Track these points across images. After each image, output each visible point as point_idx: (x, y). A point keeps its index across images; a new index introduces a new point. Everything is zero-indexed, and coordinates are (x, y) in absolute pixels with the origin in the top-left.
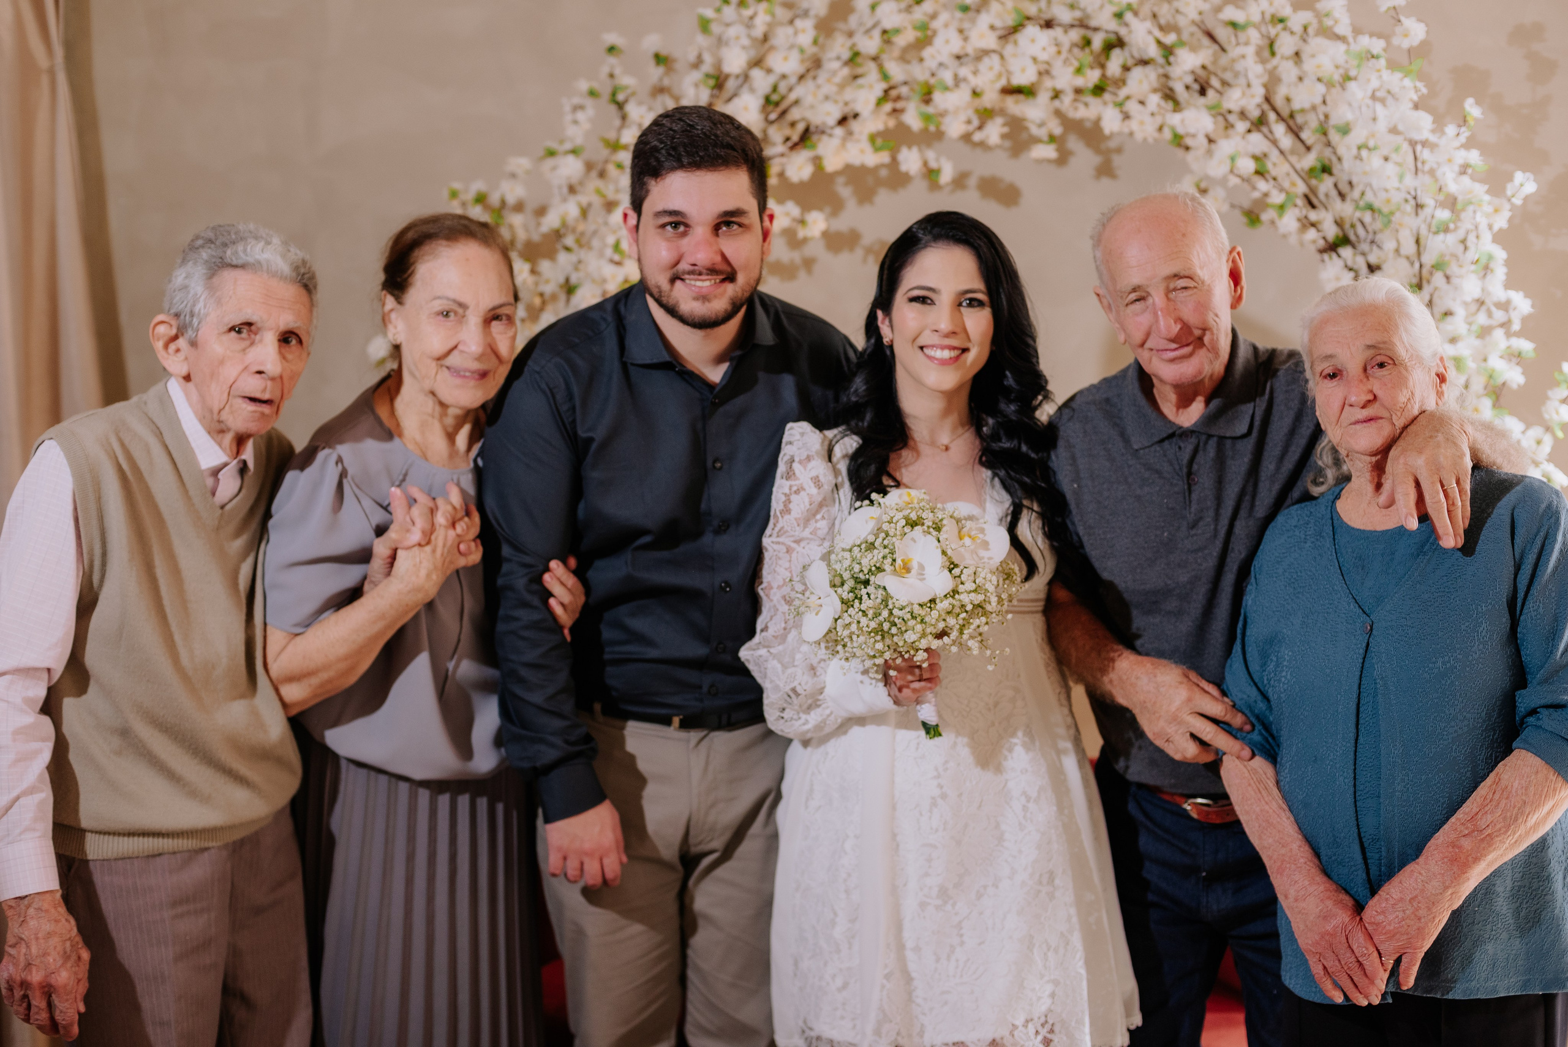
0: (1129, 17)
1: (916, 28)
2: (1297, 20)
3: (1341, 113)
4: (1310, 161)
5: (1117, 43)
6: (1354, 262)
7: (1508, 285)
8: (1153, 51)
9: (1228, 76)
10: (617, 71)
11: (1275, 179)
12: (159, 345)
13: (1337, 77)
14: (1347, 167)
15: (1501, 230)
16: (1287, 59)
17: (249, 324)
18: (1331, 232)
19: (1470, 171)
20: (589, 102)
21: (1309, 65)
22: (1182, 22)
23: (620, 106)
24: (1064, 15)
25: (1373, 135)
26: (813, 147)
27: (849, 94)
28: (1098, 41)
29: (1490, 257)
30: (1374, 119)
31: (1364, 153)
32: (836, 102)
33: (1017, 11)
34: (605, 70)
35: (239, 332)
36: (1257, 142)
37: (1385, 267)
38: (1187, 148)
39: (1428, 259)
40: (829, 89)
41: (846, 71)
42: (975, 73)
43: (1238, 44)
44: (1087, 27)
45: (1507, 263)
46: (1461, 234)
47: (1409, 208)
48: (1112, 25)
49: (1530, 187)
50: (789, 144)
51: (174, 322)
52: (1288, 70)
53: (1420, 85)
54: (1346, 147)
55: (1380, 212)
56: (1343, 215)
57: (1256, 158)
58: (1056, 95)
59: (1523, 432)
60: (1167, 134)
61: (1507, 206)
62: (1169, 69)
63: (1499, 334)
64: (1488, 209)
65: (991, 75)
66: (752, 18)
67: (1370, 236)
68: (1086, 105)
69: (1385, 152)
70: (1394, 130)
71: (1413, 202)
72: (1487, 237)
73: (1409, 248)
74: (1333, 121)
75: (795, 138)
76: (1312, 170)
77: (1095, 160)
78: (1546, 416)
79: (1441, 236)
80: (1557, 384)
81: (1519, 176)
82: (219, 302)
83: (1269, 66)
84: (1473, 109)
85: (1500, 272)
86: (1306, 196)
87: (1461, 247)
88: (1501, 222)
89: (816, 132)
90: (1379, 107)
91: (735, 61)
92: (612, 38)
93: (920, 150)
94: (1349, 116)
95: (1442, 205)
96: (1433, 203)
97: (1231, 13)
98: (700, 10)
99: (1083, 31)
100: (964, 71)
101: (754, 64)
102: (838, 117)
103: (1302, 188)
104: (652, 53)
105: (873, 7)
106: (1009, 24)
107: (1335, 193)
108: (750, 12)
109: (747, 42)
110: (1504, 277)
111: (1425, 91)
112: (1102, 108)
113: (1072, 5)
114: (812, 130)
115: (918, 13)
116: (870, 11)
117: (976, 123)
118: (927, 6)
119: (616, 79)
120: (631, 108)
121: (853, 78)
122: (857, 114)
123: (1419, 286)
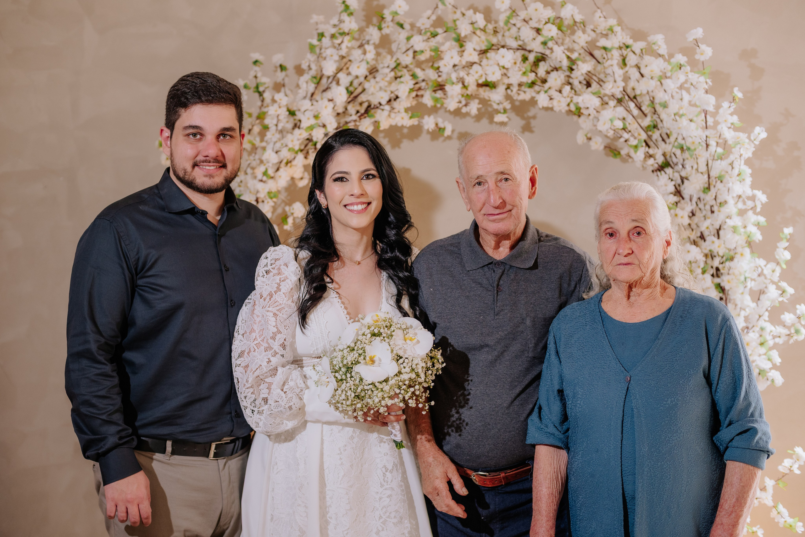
0: (550, 44)
1: (431, 50)
2: (638, 46)
3: (660, 96)
4: (647, 122)
5: (542, 58)
6: (673, 176)
7: (753, 186)
8: (564, 63)
9: (602, 76)
10: (259, 75)
11: (631, 132)
14: (667, 126)
15: (749, 158)
16: (633, 67)
18: (660, 160)
19: (733, 126)
21: (645, 71)
22: (577, 47)
23: (261, 94)
24: (512, 43)
25: (681, 108)
26: (372, 116)
27: (393, 87)
28: (531, 57)
29: (744, 172)
30: (681, 99)
32: (386, 91)
33: (488, 41)
34: (252, 74)
36: (621, 111)
37: (690, 178)
38: (581, 116)
39: (713, 174)
40: (383, 84)
41: (392, 74)
42: (468, 74)
43: (608, 60)
44: (525, 50)
45: (752, 175)
46: (729, 161)
47: (703, 147)
48: (540, 49)
49: (764, 135)
50: (359, 114)
52: (634, 73)
53: (708, 81)
54: (666, 114)
55: (687, 149)
56: (666, 151)
57: (620, 120)
58: (508, 87)
59: (765, 266)
60: (572, 107)
61: (753, 145)
62: (572, 73)
63: (750, 213)
65: (477, 76)
66: (339, 45)
67: (681, 162)
68: (525, 92)
69: (691, 117)
70: (694, 105)
71: (705, 144)
72: (742, 161)
73: (703, 168)
74: (657, 101)
75: (362, 111)
76: (649, 126)
77: (523, 122)
78: (777, 257)
79: (719, 162)
80: (781, 239)
81: (758, 129)
83: (624, 71)
84: (738, 94)
85: (749, 180)
86: (645, 141)
87: (730, 167)
88: (750, 154)
89: (373, 108)
90: (684, 93)
91: (329, 68)
92: (256, 56)
93: (435, 118)
94: (667, 98)
95: (720, 145)
96: (715, 144)
97: (603, 42)
98: (310, 40)
99: (523, 52)
100: (462, 74)
101: (339, 70)
102: (387, 99)
103: (644, 136)
104: (278, 65)
105: (408, 39)
106: (484, 48)
107: (660, 139)
108: (339, 41)
109: (337, 58)
110: (750, 183)
111: (711, 84)
112: (534, 94)
113: (516, 38)
114: (372, 106)
115: (433, 42)
116: (405, 41)
117: (464, 102)
118: (438, 38)
119: (258, 80)
120: (267, 95)
121: (396, 78)
122: (397, 97)
123: (709, 188)
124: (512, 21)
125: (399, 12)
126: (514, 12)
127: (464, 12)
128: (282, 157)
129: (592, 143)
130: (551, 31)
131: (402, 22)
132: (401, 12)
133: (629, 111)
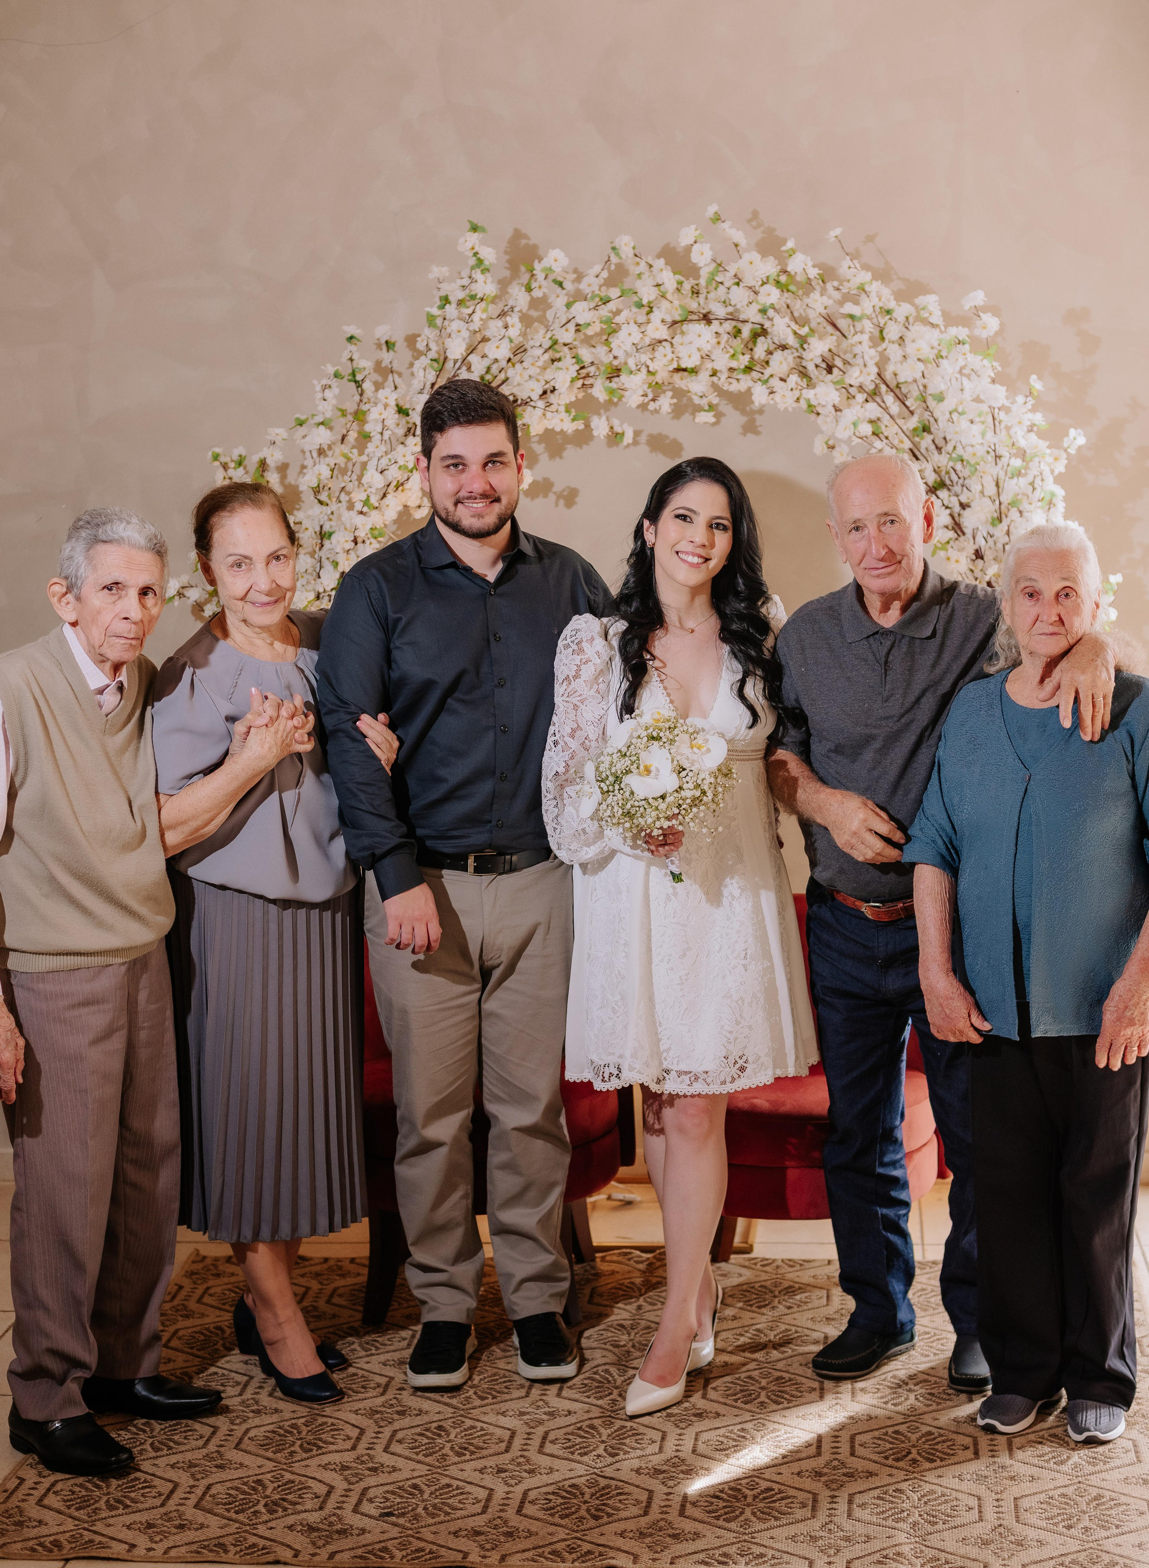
0: (771, 313)
1: (601, 322)
2: (903, 310)
3: (936, 384)
4: (913, 422)
5: (761, 332)
6: (949, 501)
7: (1068, 515)
8: (791, 341)
9: (848, 357)
10: (355, 357)
11: (887, 438)
12: (55, 600)
13: (932, 356)
14: (942, 427)
15: (1060, 473)
16: (893, 342)
17: (117, 583)
18: (931, 478)
19: (1035, 429)
20: (334, 383)
21: (910, 349)
22: (812, 314)
23: (358, 384)
24: (720, 311)
25: (961, 402)
27: (548, 375)
28: (746, 331)
29: (1053, 495)
30: (962, 390)
31: (955, 416)
32: (538, 380)
33: (682, 307)
34: (346, 355)
35: (110, 590)
36: (873, 410)
37: (972, 504)
38: (818, 414)
39: (1005, 498)
40: (534, 371)
41: (546, 357)
42: (654, 357)
43: (856, 333)
44: (737, 320)
45: (1065, 499)
46: (1030, 478)
47: (990, 458)
48: (758, 318)
49: (1081, 441)
51: (64, 583)
52: (895, 352)
53: (996, 364)
54: (941, 411)
55: (968, 462)
56: (940, 465)
57: (871, 422)
58: (714, 373)
60: (803, 404)
61: (1064, 455)
62: (805, 354)
64: (1049, 459)
65: (665, 361)
66: (470, 315)
67: (961, 481)
68: (738, 380)
69: (971, 417)
70: (978, 400)
71: (993, 454)
72: (1050, 479)
73: (991, 490)
74: (929, 391)
76: (915, 430)
77: (744, 419)
79: (1015, 480)
81: (1072, 432)
82: (95, 568)
83: (880, 349)
84: (1037, 384)
85: (1061, 506)
86: (911, 450)
87: (1030, 488)
88: (1060, 467)
89: (520, 405)
90: (965, 380)
91: (456, 349)
92: (351, 330)
93: (609, 418)
94: (943, 387)
95: (1016, 456)
96: (1008, 455)
97: (849, 308)
98: (428, 309)
99: (734, 323)
100: (644, 358)
101: (472, 350)
102: (541, 392)
103: (908, 444)
104: (383, 341)
105: (569, 305)
106: (678, 318)
107: (933, 447)
108: (470, 311)
109: (466, 334)
110: (1063, 510)
111: (999, 369)
112: (751, 384)
113: (724, 302)
114: (519, 402)
115: (604, 311)
116: (565, 309)
117: (651, 396)
118: (611, 306)
119: (355, 362)
120: (367, 386)
121: (553, 361)
122: (553, 390)
123: (1000, 520)
124: (719, 279)
125: (553, 268)
126: (720, 266)
127: (651, 262)
128: (390, 478)
129: (835, 453)
130: (772, 295)
131: (560, 279)
132: (557, 268)
133: (886, 409)
